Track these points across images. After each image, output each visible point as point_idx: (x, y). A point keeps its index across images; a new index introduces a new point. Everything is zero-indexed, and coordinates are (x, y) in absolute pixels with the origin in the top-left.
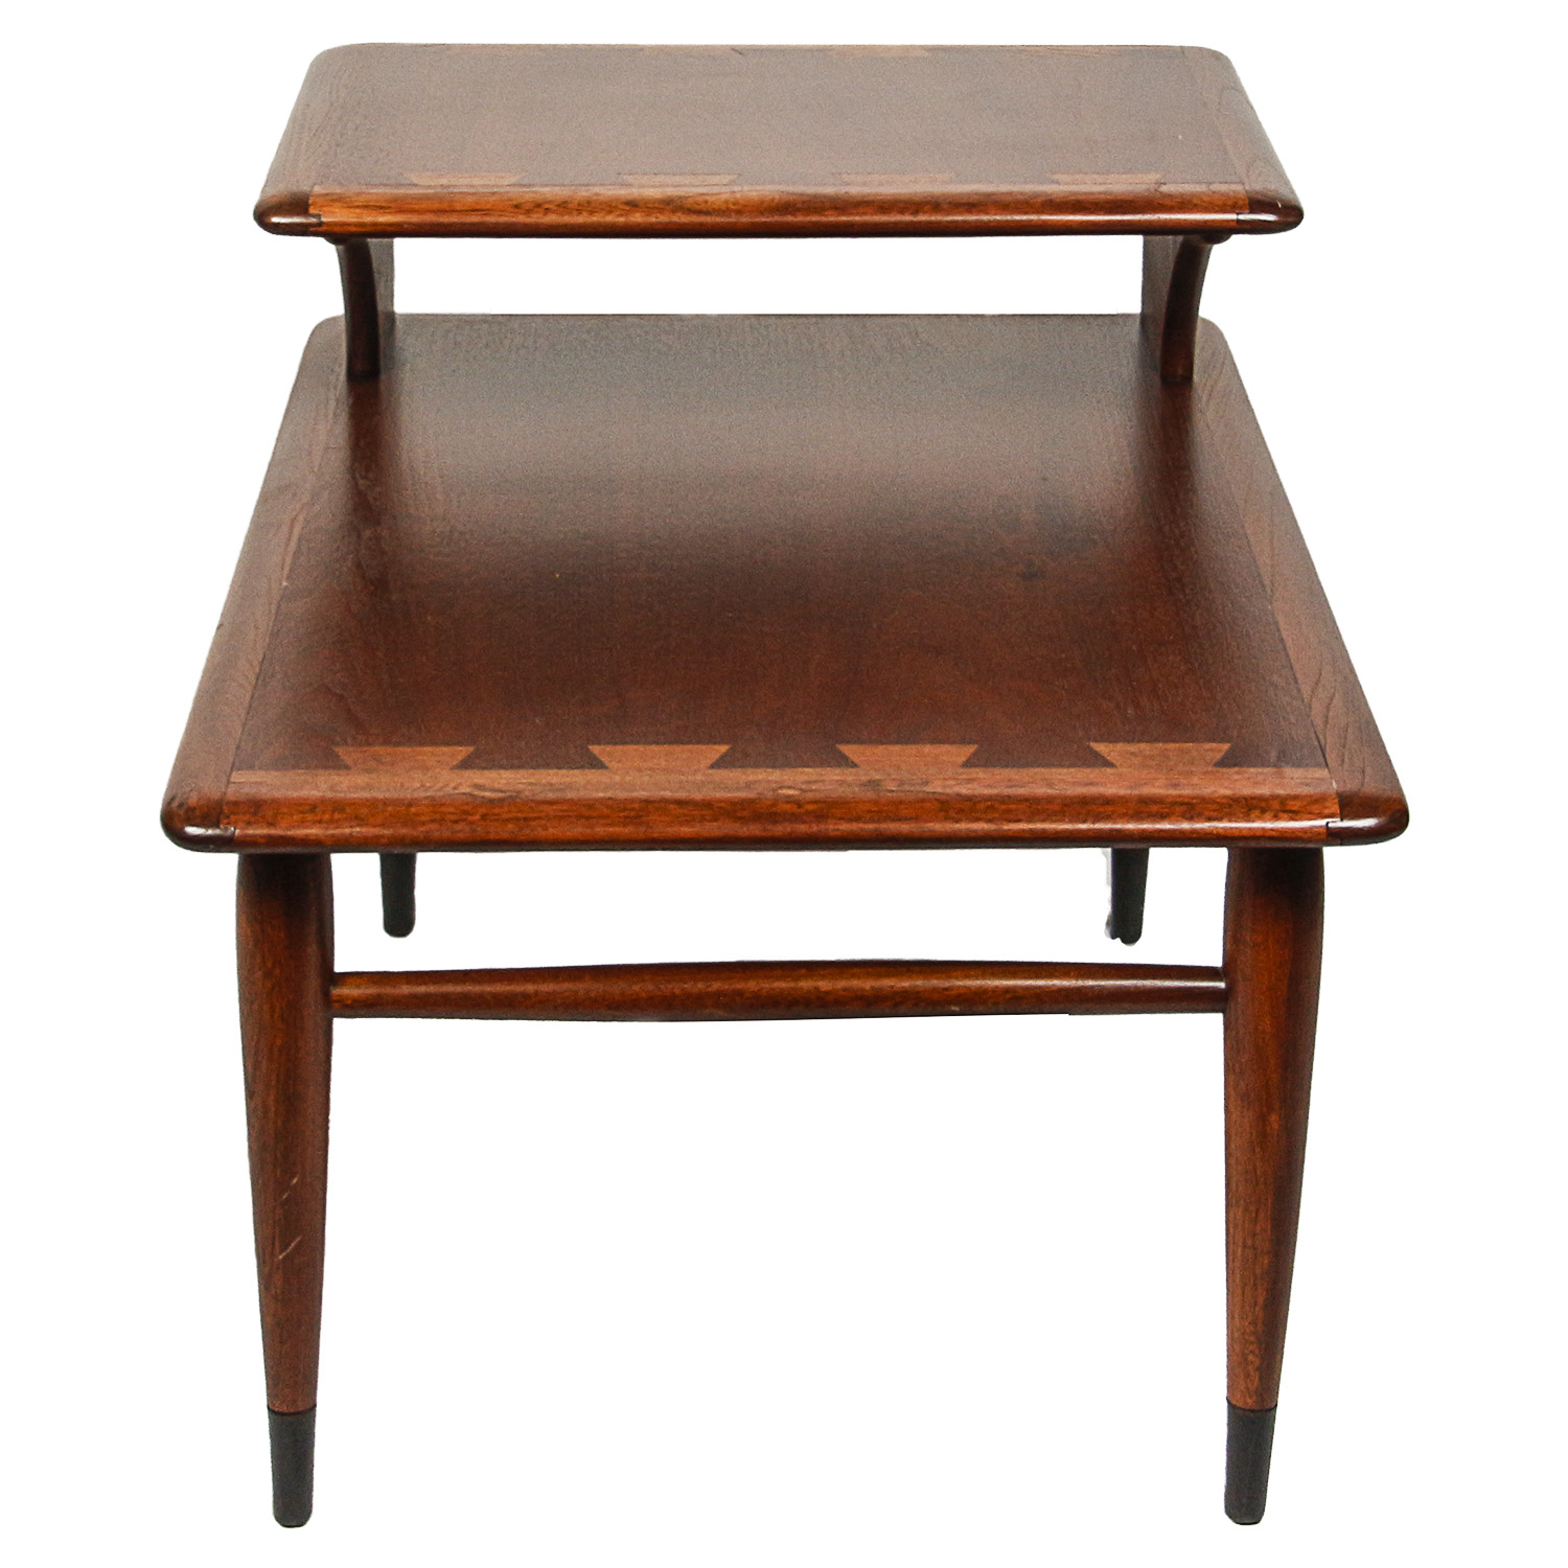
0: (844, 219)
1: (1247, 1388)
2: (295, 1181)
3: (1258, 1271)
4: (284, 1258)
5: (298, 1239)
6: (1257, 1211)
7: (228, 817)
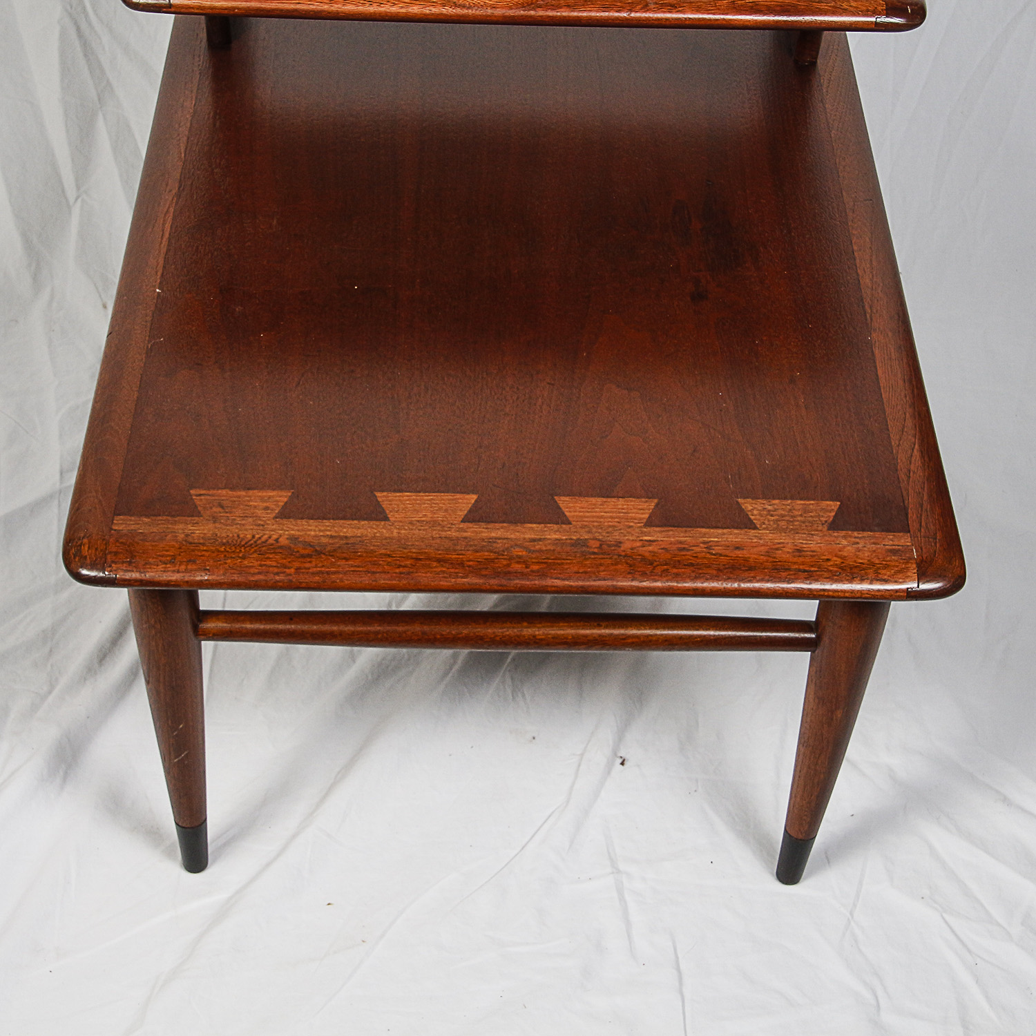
0: (575, 14)
1: (800, 830)
2: (181, 726)
3: (816, 781)
4: (179, 761)
5: (186, 753)
6: (820, 755)
7: (110, 566)
